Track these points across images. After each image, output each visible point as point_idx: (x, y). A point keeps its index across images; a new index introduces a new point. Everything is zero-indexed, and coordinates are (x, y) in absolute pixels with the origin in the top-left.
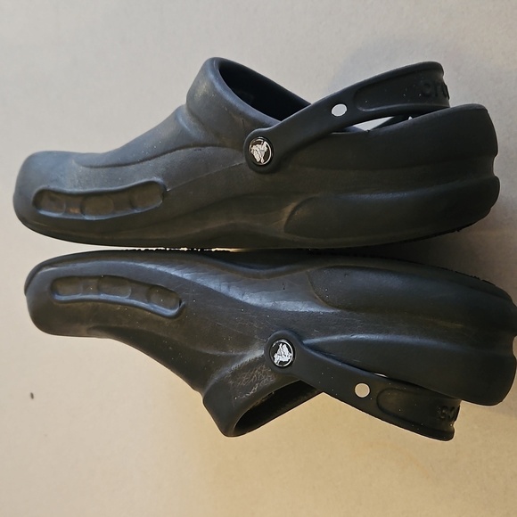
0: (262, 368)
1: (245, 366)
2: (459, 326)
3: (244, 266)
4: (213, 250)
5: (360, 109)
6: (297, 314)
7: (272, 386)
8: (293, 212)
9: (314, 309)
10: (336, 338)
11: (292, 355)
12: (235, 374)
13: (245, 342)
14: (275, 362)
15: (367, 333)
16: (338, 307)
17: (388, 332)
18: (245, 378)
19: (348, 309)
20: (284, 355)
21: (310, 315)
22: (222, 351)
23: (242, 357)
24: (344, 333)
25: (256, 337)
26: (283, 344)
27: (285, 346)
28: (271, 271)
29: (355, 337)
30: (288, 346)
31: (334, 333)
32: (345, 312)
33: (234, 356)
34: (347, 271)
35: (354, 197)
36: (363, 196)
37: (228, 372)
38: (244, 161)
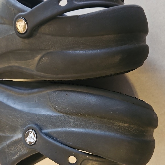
0: (21, 144)
1: (13, 142)
2: (127, 125)
3: (17, 89)
4: (4, 80)
5: (75, 2)
6: (41, 115)
7: (26, 154)
8: (40, 60)
9: (49, 113)
10: (60, 129)
11: (35, 138)
12: (8, 146)
13: (14, 130)
14: (27, 142)
15: (76, 128)
16: (61, 113)
17: (87, 127)
18: (13, 149)
19: (67, 114)
20: (31, 138)
21: (47, 116)
22: (3, 133)
23: (12, 137)
24: (64, 127)
25: (19, 127)
26: (31, 132)
27: (32, 133)
28: (30, 91)
29: (69, 129)
30: (34, 134)
31: (59, 127)
32: (65, 115)
33: (8, 137)
34: (67, 93)
35: (71, 52)
36: (76, 52)
37: (5, 144)
38: (14, 32)
